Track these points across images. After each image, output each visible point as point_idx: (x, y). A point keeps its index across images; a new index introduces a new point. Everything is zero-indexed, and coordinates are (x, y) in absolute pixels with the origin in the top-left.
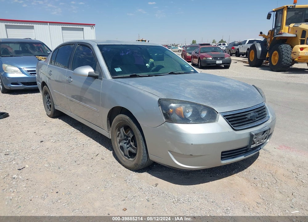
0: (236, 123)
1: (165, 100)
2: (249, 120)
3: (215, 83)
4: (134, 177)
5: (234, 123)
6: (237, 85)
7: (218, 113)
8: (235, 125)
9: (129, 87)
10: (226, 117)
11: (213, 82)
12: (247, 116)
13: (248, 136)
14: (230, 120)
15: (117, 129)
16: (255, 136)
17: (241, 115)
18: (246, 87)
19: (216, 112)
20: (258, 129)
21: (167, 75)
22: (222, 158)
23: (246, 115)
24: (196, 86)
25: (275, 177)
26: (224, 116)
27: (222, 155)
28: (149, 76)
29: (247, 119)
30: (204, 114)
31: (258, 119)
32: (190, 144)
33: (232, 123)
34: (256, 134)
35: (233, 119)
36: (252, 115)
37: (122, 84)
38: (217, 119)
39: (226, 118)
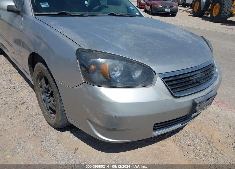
0: (178, 88)
1: (86, 51)
2: (194, 83)
3: (159, 30)
4: (54, 137)
5: (175, 87)
6: (184, 35)
7: (156, 74)
8: (176, 91)
9: (48, 27)
10: (166, 80)
11: (156, 29)
12: (192, 78)
13: (190, 104)
14: (171, 83)
15: (39, 79)
16: (198, 105)
17: (185, 76)
18: (194, 38)
19: (154, 73)
20: (203, 95)
21: (106, 16)
22: (154, 130)
23: (191, 76)
24: (135, 34)
25: (211, 144)
26: (163, 78)
27: (154, 126)
28: (82, 16)
29: (192, 82)
30: (137, 74)
31: (204, 81)
32: (114, 116)
33: (173, 88)
34: (200, 103)
35: (174, 83)
36: (198, 77)
37: (41, 23)
38: (154, 83)
39: (166, 82)
